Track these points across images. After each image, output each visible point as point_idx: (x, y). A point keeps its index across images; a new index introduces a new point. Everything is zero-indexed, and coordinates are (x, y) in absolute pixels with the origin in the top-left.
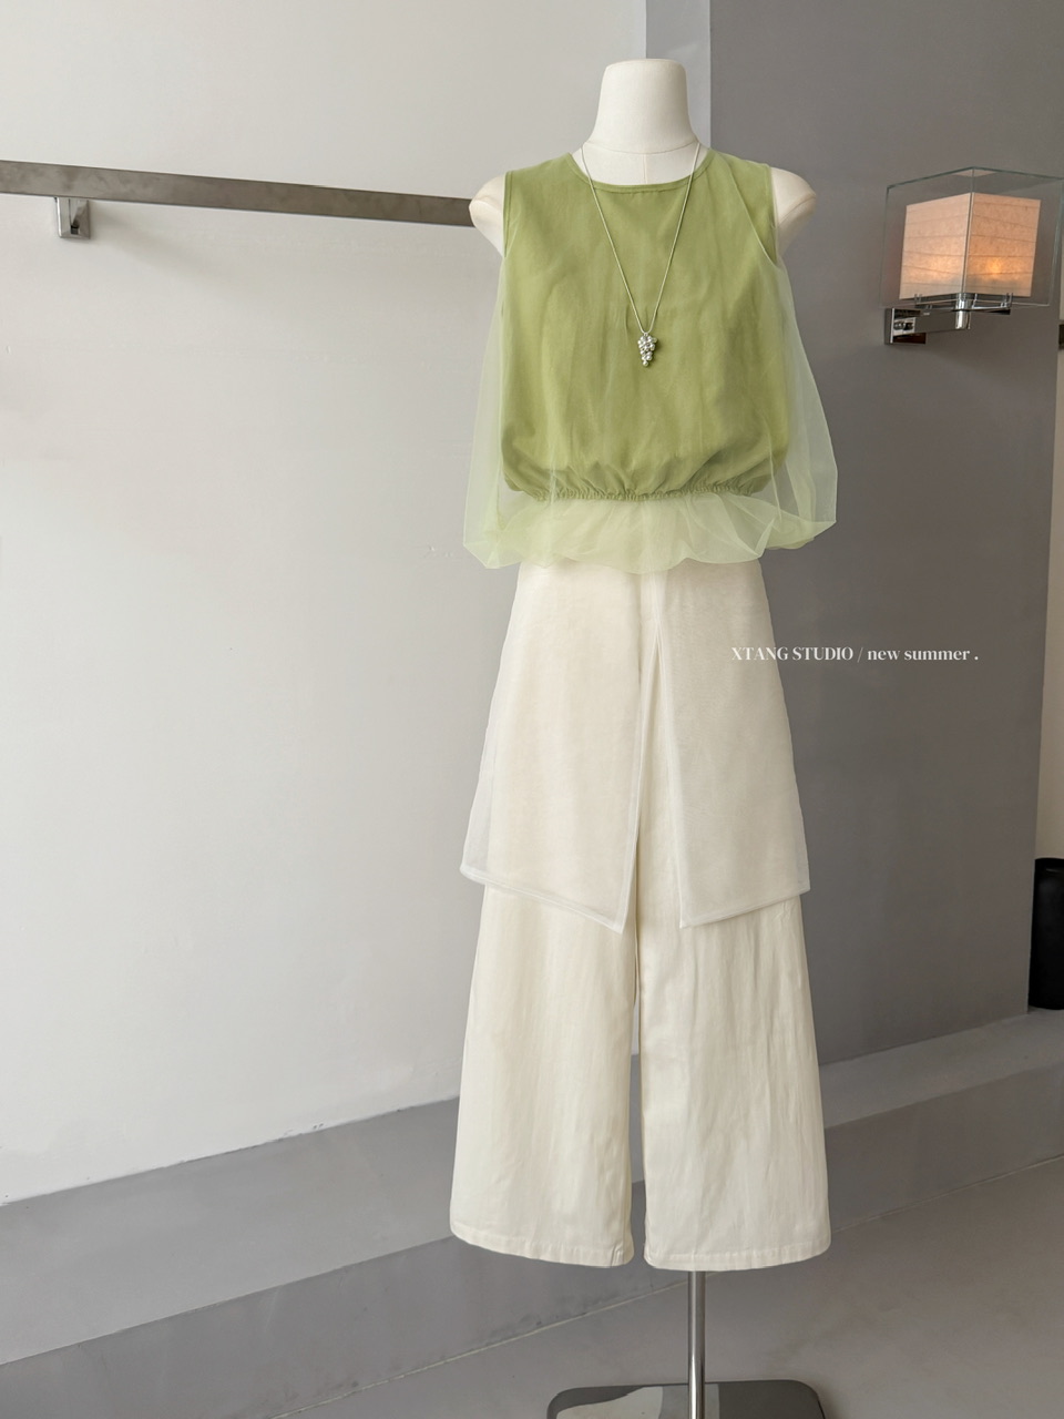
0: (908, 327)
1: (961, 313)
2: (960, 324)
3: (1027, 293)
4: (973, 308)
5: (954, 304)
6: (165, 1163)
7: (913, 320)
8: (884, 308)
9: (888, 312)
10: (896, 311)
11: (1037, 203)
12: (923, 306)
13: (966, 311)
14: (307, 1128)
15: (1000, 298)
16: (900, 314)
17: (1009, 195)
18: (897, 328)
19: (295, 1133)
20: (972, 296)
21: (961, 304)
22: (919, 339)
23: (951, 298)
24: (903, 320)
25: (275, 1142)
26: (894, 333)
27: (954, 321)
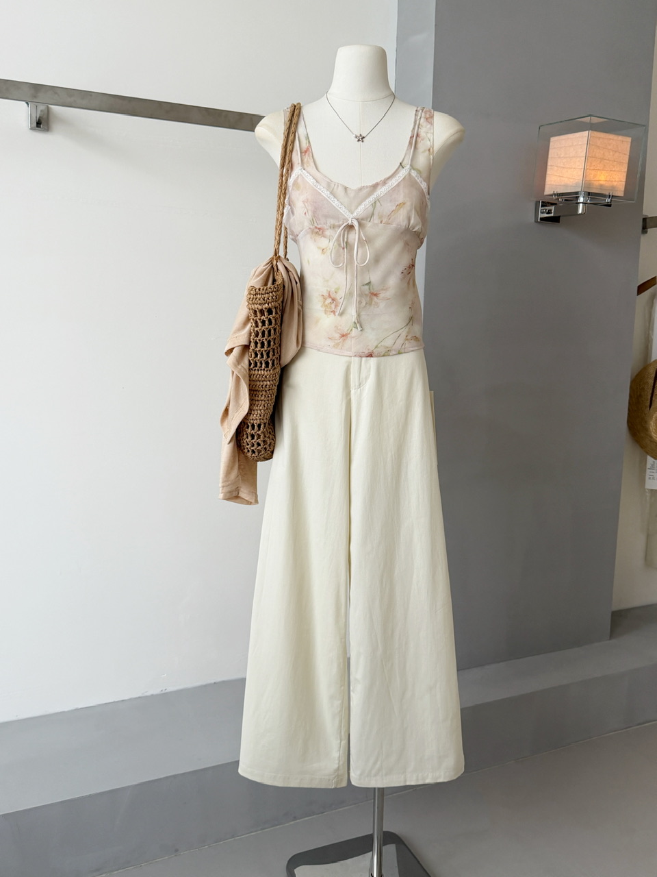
0: (548, 213)
1: (581, 205)
2: (580, 211)
4: (588, 201)
5: (577, 198)
6: (66, 710)
7: (553, 208)
8: (535, 200)
9: (537, 202)
10: (542, 202)
11: (629, 139)
12: (558, 199)
13: (584, 203)
14: (156, 691)
15: (605, 195)
16: (544, 204)
18: (542, 213)
19: (149, 694)
20: (589, 193)
21: (581, 200)
22: (555, 220)
23: (575, 195)
24: (546, 208)
25: (136, 698)
26: (541, 215)
27: (577, 209)
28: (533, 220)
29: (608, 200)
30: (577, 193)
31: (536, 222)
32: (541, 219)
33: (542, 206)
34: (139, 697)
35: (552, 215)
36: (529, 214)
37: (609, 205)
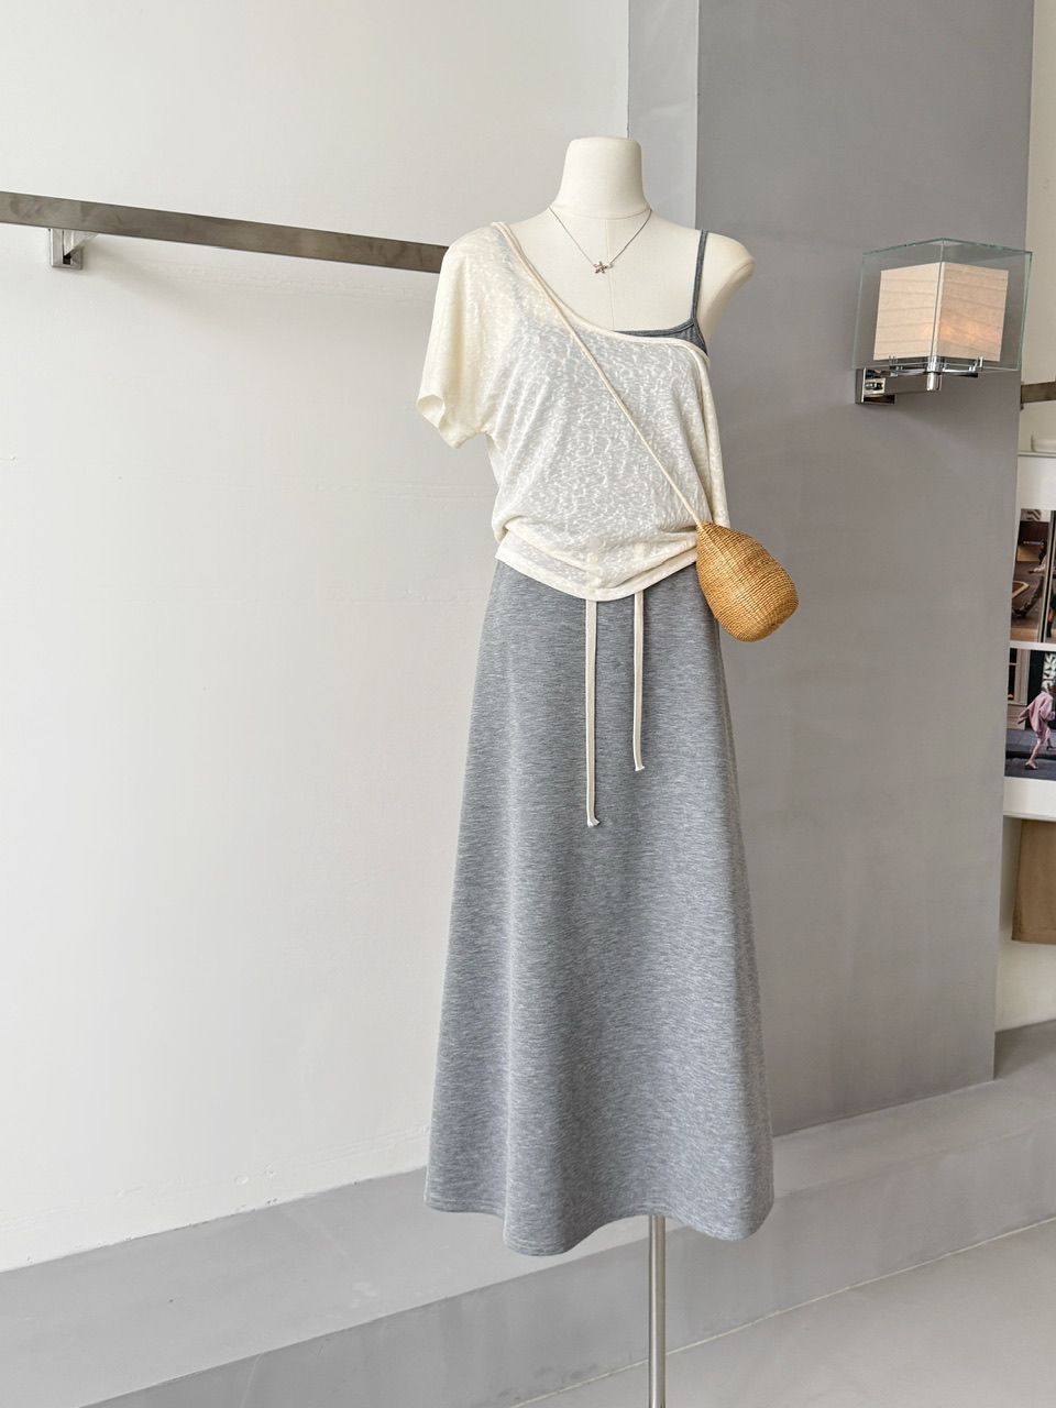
0: (878, 388)
1: (932, 377)
2: (931, 386)
3: (998, 359)
4: (944, 370)
5: (925, 366)
6: (111, 1242)
7: (883, 381)
8: (854, 367)
9: (859, 372)
10: (869, 371)
11: (1004, 274)
12: (893, 368)
13: (938, 373)
14: (259, 1204)
15: (972, 362)
16: (871, 374)
17: (977, 265)
18: (868, 389)
19: (248, 1208)
20: (942, 360)
21: (932, 367)
22: (889, 399)
23: (923, 361)
24: (874, 380)
25: (227, 1217)
26: (864, 392)
27: (925, 383)
28: (854, 401)
29: (972, 369)
30: (924, 359)
31: (858, 403)
32: (867, 399)
33: (867, 377)
34: (232, 1216)
35: (882, 391)
36: (845, 391)
37: (975, 375)
